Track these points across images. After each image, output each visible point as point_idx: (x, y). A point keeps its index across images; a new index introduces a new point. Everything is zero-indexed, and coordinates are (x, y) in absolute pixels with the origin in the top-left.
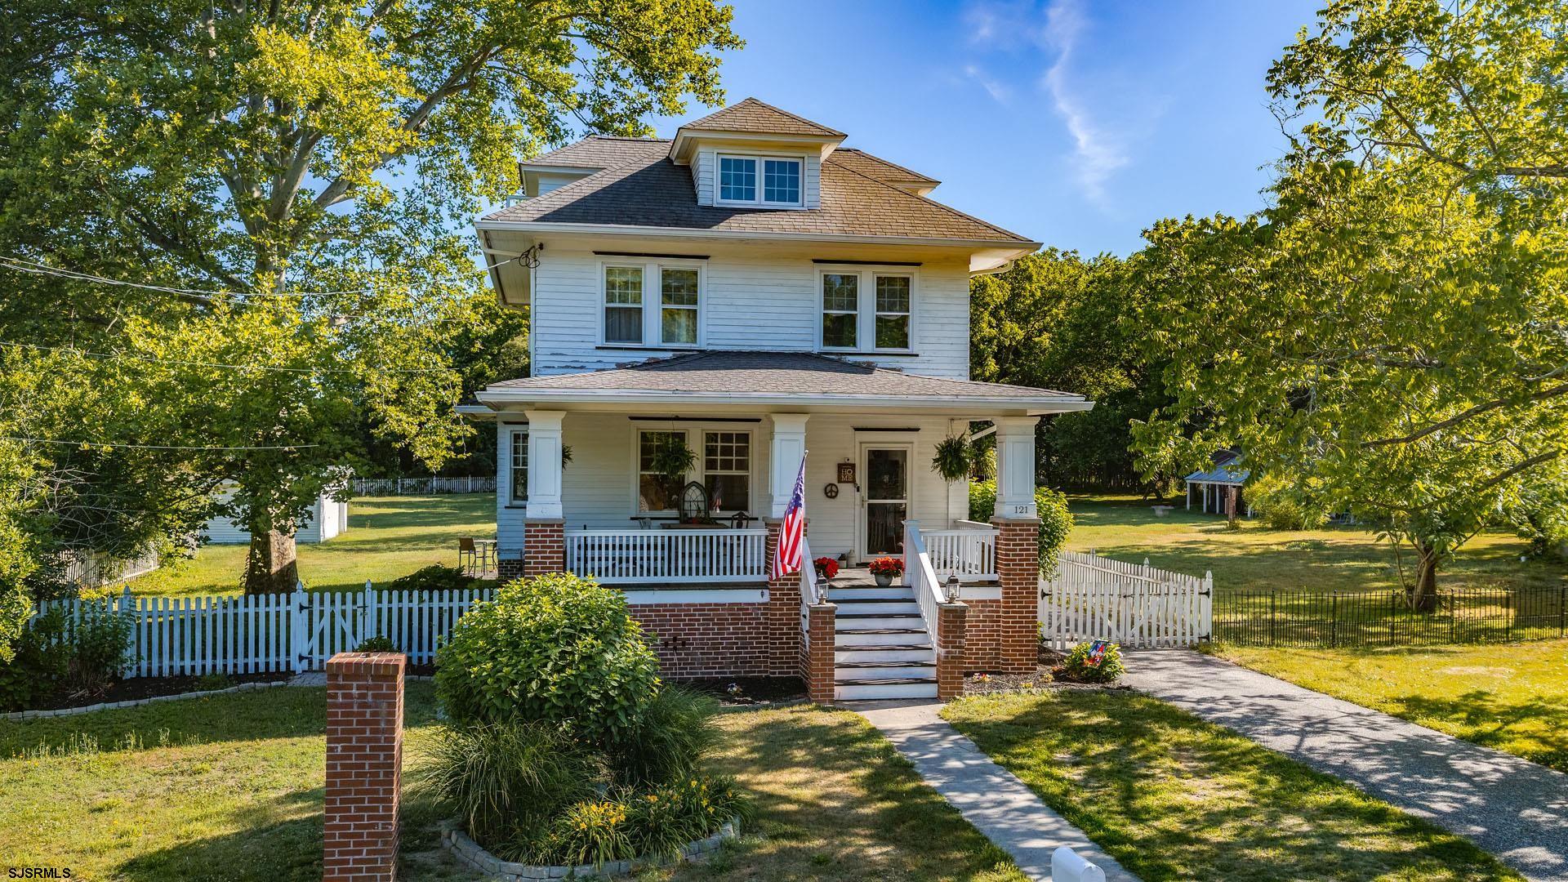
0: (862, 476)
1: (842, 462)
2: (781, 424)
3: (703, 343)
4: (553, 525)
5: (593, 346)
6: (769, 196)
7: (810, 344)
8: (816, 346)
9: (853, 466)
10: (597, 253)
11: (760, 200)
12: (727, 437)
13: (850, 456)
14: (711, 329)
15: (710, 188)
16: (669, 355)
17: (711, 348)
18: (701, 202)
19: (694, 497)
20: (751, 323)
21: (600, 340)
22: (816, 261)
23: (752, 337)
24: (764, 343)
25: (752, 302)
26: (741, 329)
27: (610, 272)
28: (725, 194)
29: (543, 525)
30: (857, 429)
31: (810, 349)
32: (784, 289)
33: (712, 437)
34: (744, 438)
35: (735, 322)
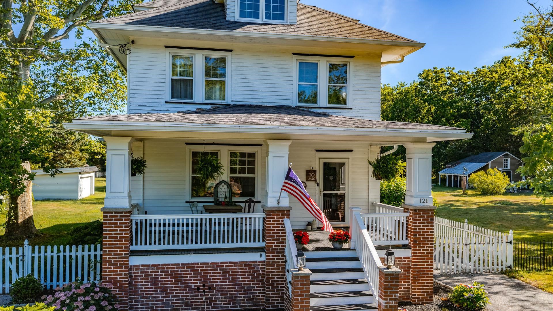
0: (320, 177)
1: (309, 169)
2: (274, 147)
3: (229, 100)
4: (122, 213)
5: (164, 101)
6: (267, 17)
7: (291, 101)
8: (294, 102)
9: (315, 172)
10: (166, 47)
11: (262, 18)
12: (243, 155)
13: (313, 166)
14: (234, 92)
15: (233, 11)
16: (209, 107)
17: (234, 103)
18: (228, 19)
19: (223, 189)
20: (256, 89)
21: (168, 98)
22: (294, 54)
23: (257, 97)
24: (264, 101)
25: (258, 77)
26: (251, 93)
27: (174, 57)
28: (242, 15)
29: (115, 213)
30: (317, 151)
31: (291, 105)
32: (276, 70)
33: (233, 155)
34: (252, 155)
35: (248, 89)
